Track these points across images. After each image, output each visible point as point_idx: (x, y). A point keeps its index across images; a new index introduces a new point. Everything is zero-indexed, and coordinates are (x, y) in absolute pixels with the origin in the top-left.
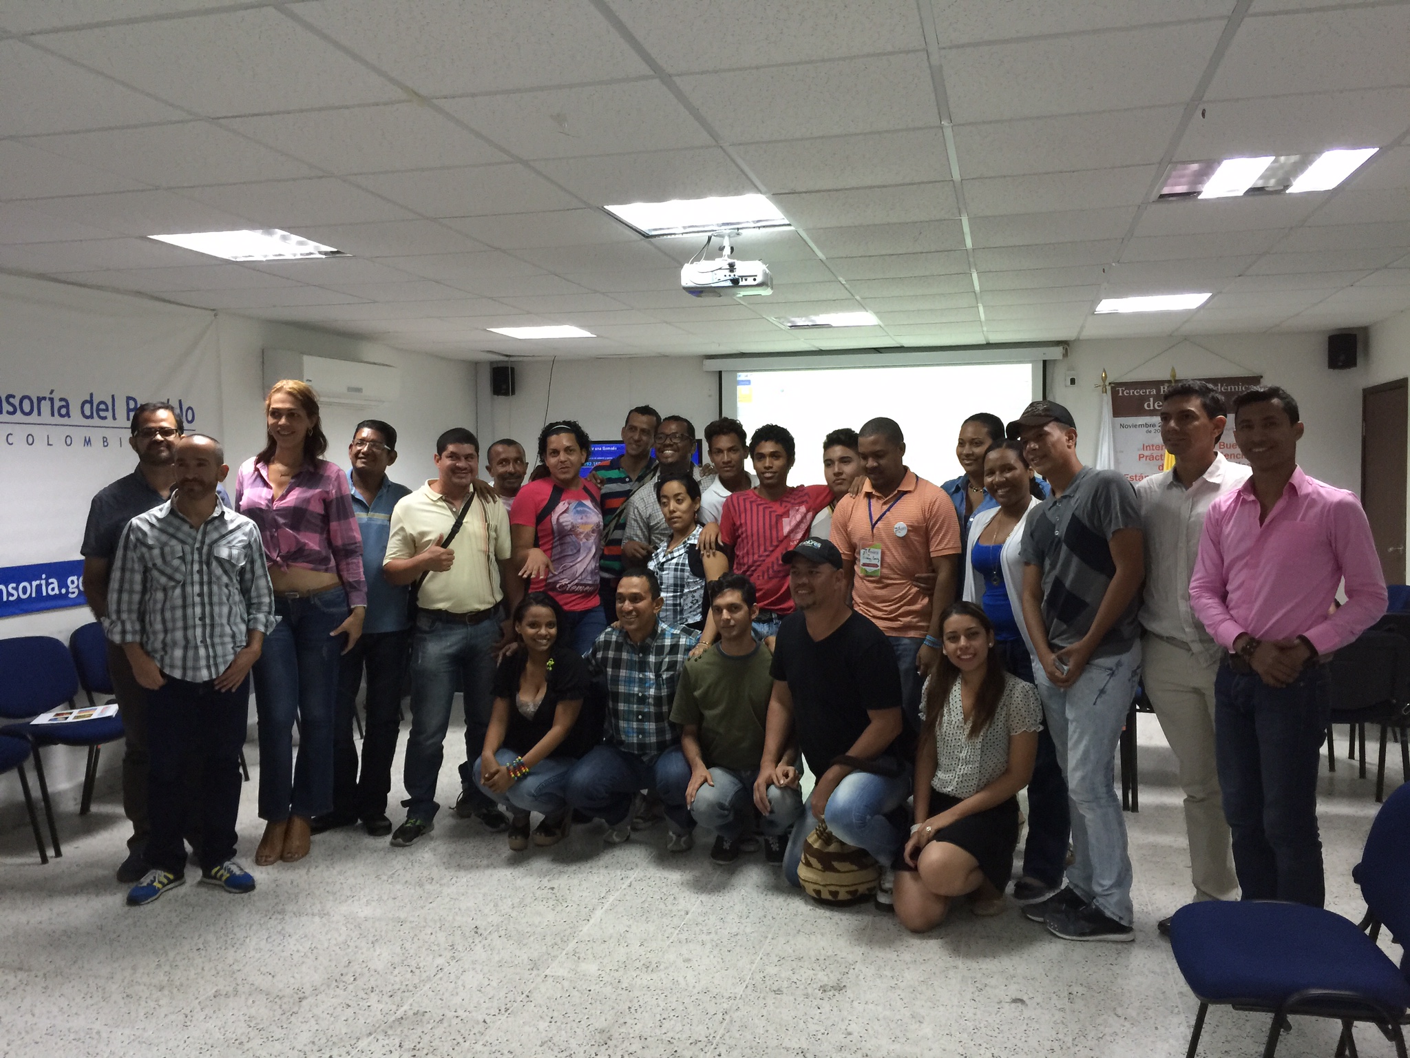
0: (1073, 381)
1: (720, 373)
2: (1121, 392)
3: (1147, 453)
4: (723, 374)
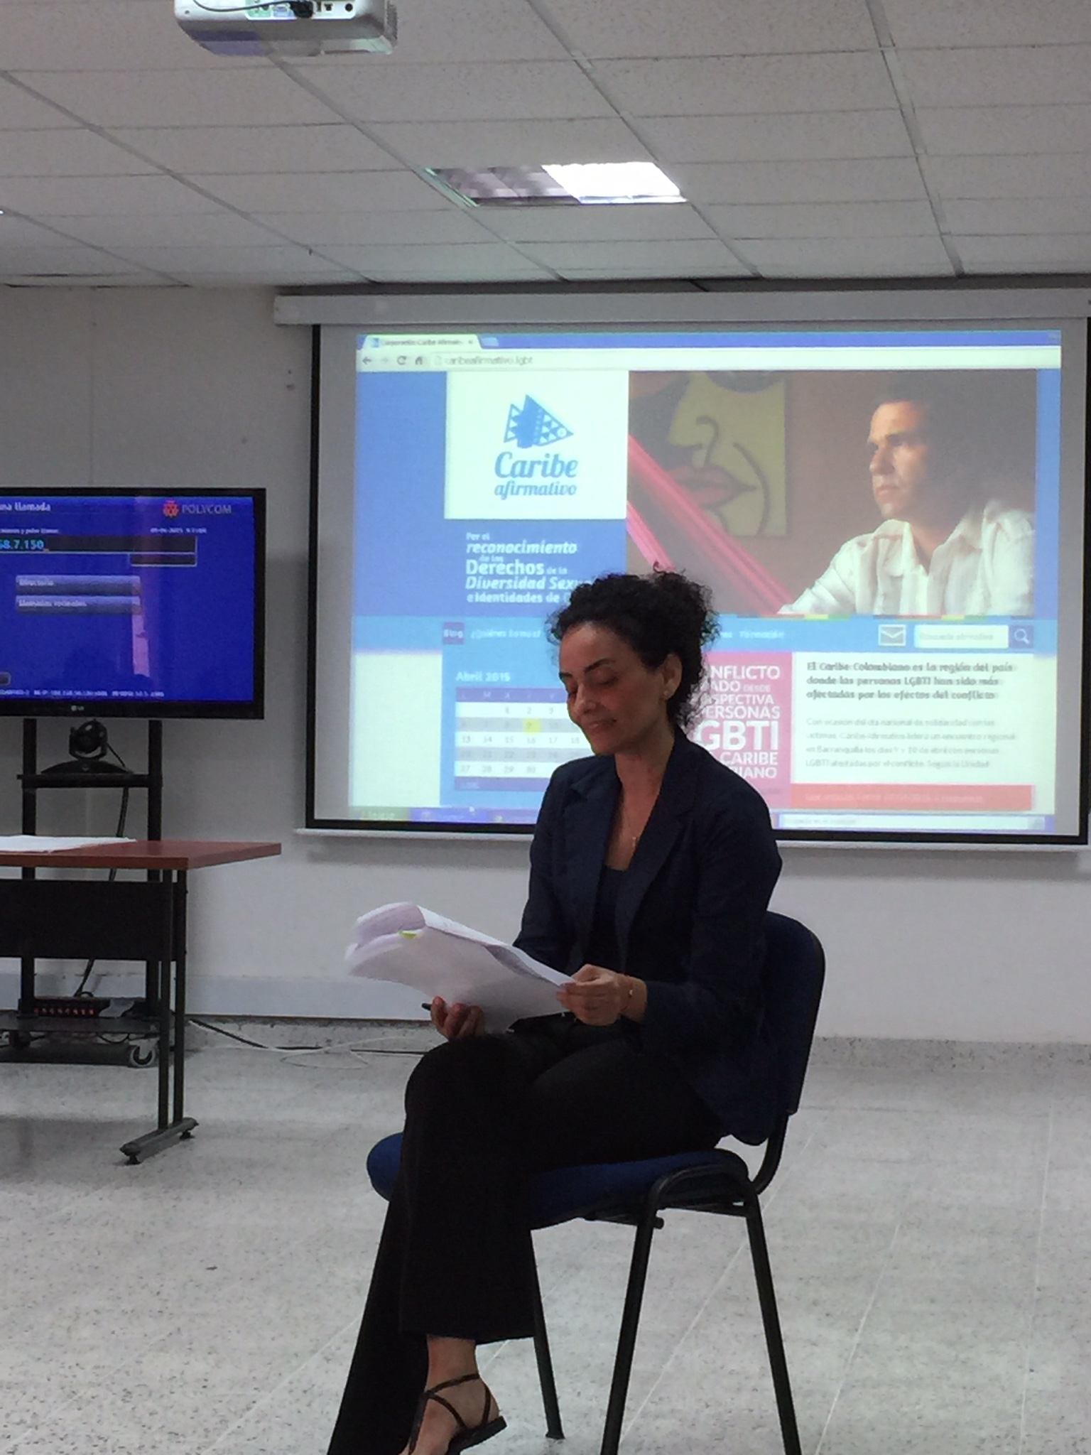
1: (316, 329)
4: (323, 331)
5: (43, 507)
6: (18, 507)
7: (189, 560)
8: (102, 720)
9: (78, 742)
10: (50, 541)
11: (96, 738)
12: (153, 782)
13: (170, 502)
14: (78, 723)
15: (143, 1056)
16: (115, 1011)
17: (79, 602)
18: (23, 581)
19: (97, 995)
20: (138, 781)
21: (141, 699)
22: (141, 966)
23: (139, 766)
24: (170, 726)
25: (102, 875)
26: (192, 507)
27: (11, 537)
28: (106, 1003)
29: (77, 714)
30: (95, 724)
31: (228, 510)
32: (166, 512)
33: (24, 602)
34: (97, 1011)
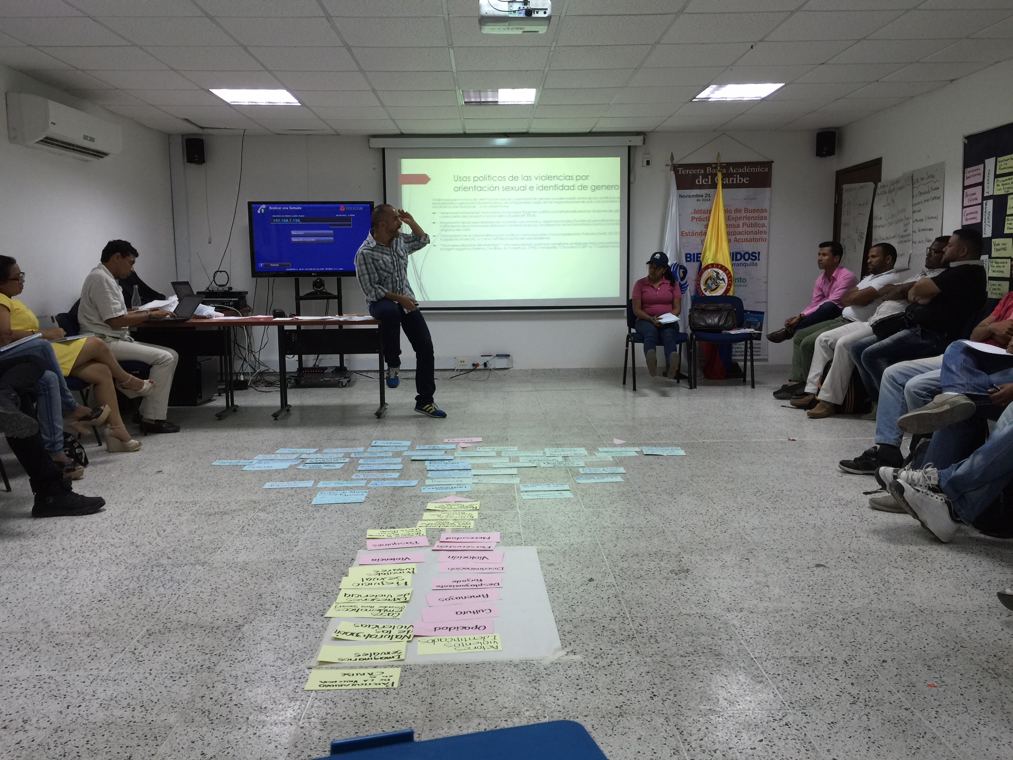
0: (648, 163)
1: (383, 149)
2: (681, 171)
3: (696, 216)
4: (386, 151)
5: (298, 208)
6: (290, 208)
7: (350, 225)
8: (322, 278)
9: (315, 284)
10: (302, 219)
11: (322, 284)
12: (339, 297)
13: (342, 206)
14: (314, 279)
15: (344, 384)
16: (330, 371)
17: (313, 239)
18: (293, 232)
19: (320, 366)
20: (334, 297)
21: (336, 271)
22: (338, 356)
23: (335, 293)
24: (343, 279)
25: (321, 327)
26: (349, 208)
27: (288, 218)
28: (326, 368)
29: (314, 276)
30: (320, 280)
31: (361, 209)
32: (341, 209)
33: (294, 239)
34: (323, 371)
